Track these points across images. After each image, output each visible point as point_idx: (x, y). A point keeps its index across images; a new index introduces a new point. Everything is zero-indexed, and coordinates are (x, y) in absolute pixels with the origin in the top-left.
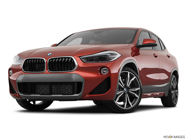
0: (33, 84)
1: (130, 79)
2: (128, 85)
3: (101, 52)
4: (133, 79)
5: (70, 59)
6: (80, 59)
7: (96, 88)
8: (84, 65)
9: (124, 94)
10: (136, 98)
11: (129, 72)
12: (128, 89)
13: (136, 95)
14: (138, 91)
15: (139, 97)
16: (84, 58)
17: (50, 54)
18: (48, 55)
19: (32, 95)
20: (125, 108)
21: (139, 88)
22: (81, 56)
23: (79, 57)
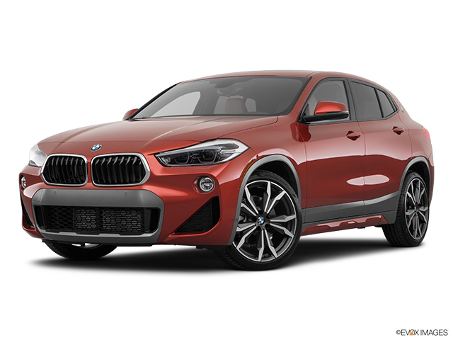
0: (63, 209)
1: (273, 196)
2: (267, 211)
3: (202, 142)
4: (279, 197)
5: (136, 158)
6: (157, 158)
7: (190, 220)
8: (163, 171)
9: (259, 229)
10: (288, 237)
11: (269, 182)
12: (267, 217)
13: (287, 232)
14: (292, 221)
15: (293, 236)
16: (165, 157)
17: (98, 146)
18: (94, 148)
19: (61, 233)
20: (259, 260)
21: (294, 217)
22: (158, 153)
23: (155, 154)
